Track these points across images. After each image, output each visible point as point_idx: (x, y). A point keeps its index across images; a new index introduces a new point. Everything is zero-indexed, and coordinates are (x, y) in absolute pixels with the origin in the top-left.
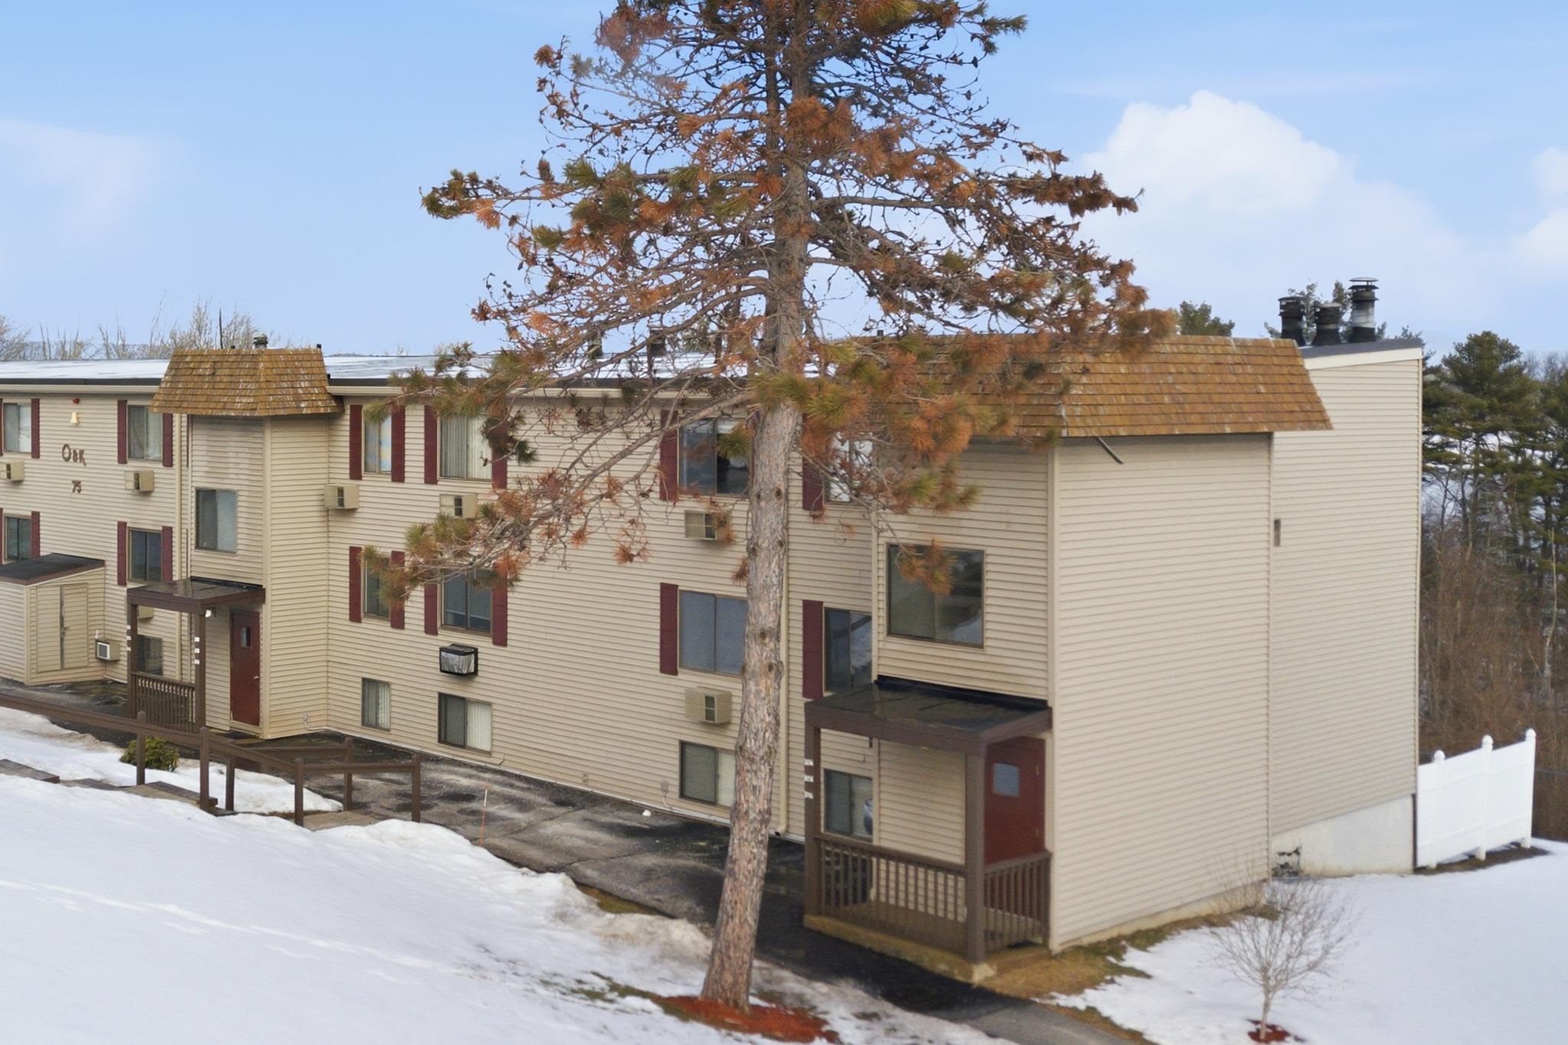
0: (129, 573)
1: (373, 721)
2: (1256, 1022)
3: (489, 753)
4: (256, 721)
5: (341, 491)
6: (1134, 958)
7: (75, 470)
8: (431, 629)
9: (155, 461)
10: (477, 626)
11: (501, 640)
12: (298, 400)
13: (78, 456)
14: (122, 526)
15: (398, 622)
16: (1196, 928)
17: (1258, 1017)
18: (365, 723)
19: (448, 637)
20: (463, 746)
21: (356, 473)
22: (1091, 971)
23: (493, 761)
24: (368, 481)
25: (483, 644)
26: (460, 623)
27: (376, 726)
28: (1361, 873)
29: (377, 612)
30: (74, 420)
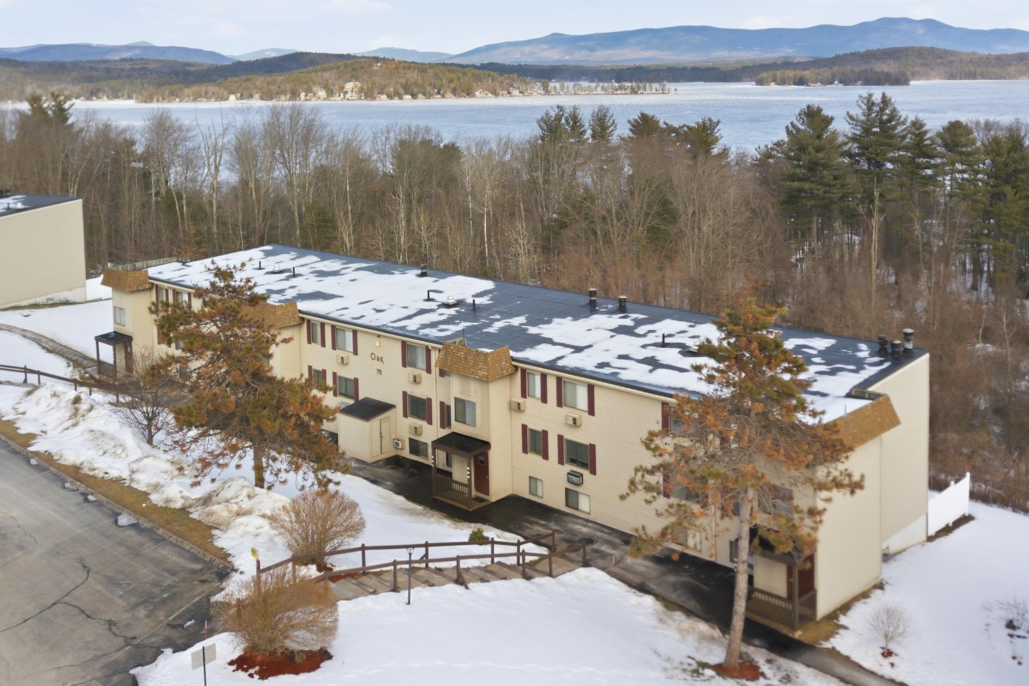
0: (408, 412)
1: (534, 492)
2: (883, 648)
3: (589, 514)
4: (487, 493)
5: (519, 404)
6: (843, 620)
7: (379, 365)
8: (561, 462)
9: (422, 370)
10: (584, 465)
11: (593, 472)
12: (502, 371)
13: (380, 359)
14: (405, 393)
15: (546, 457)
16: (859, 600)
17: (884, 646)
18: (531, 493)
19: (569, 468)
20: (577, 509)
21: (524, 395)
22: (830, 628)
23: (591, 518)
24: (529, 399)
25: (586, 473)
26: (573, 461)
27: (536, 495)
28: (909, 548)
29: (535, 451)
30: (378, 345)
